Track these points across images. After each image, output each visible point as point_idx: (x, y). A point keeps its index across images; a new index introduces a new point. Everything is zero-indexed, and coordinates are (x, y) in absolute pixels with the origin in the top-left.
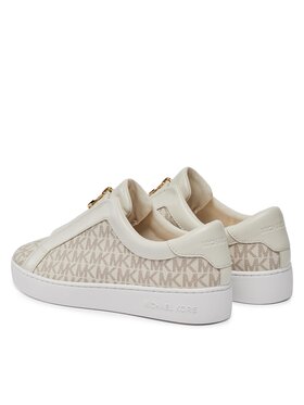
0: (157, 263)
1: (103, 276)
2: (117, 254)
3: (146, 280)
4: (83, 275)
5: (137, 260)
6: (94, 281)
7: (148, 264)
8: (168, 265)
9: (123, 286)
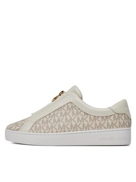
0: (105, 118)
1: (75, 128)
2: (80, 117)
3: (99, 127)
4: (63, 129)
5: (93, 118)
6: (69, 131)
7: (100, 119)
8: (111, 118)
9: (86, 131)
